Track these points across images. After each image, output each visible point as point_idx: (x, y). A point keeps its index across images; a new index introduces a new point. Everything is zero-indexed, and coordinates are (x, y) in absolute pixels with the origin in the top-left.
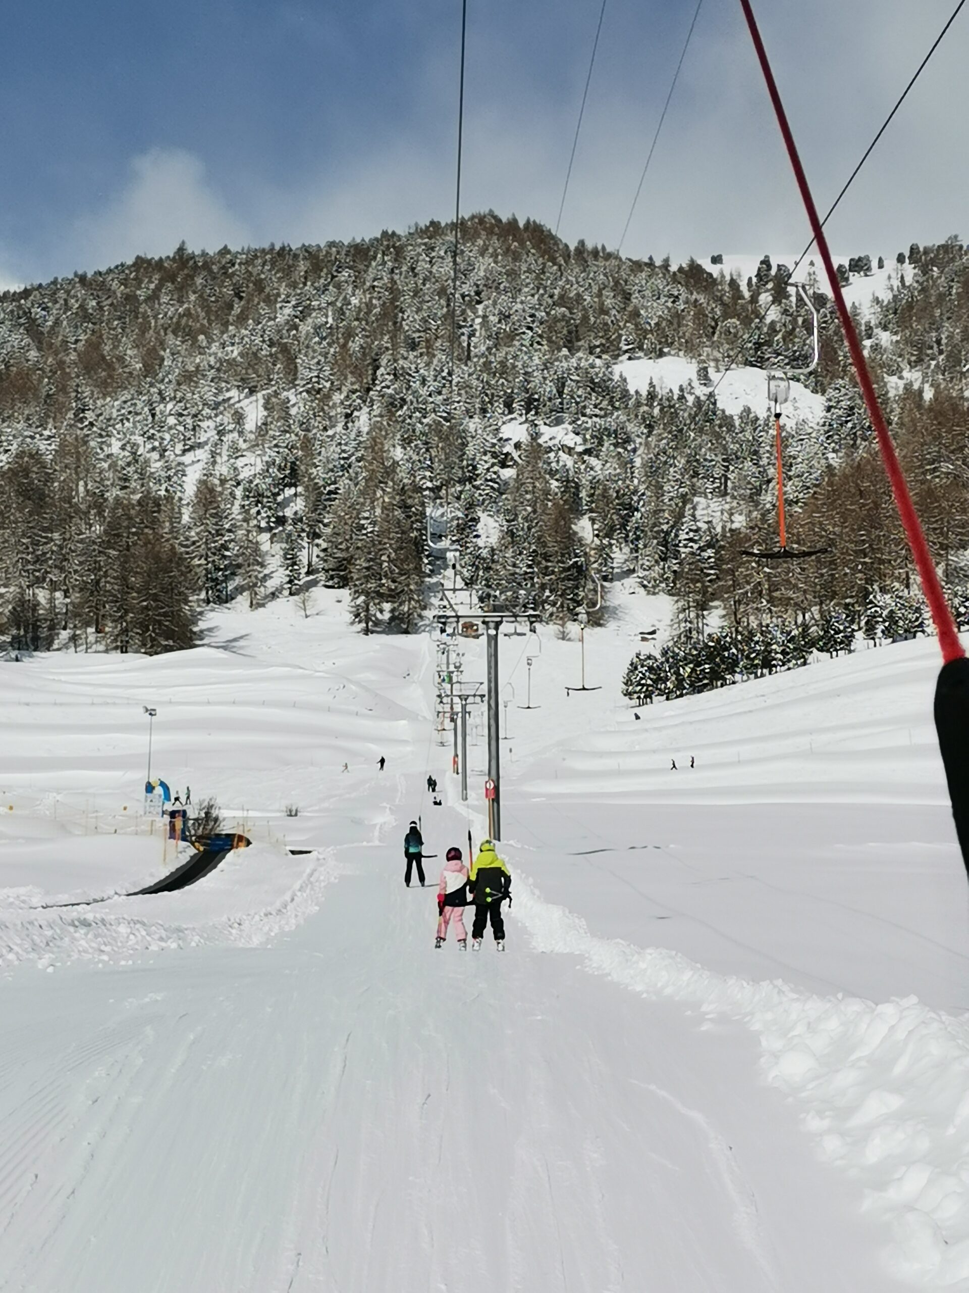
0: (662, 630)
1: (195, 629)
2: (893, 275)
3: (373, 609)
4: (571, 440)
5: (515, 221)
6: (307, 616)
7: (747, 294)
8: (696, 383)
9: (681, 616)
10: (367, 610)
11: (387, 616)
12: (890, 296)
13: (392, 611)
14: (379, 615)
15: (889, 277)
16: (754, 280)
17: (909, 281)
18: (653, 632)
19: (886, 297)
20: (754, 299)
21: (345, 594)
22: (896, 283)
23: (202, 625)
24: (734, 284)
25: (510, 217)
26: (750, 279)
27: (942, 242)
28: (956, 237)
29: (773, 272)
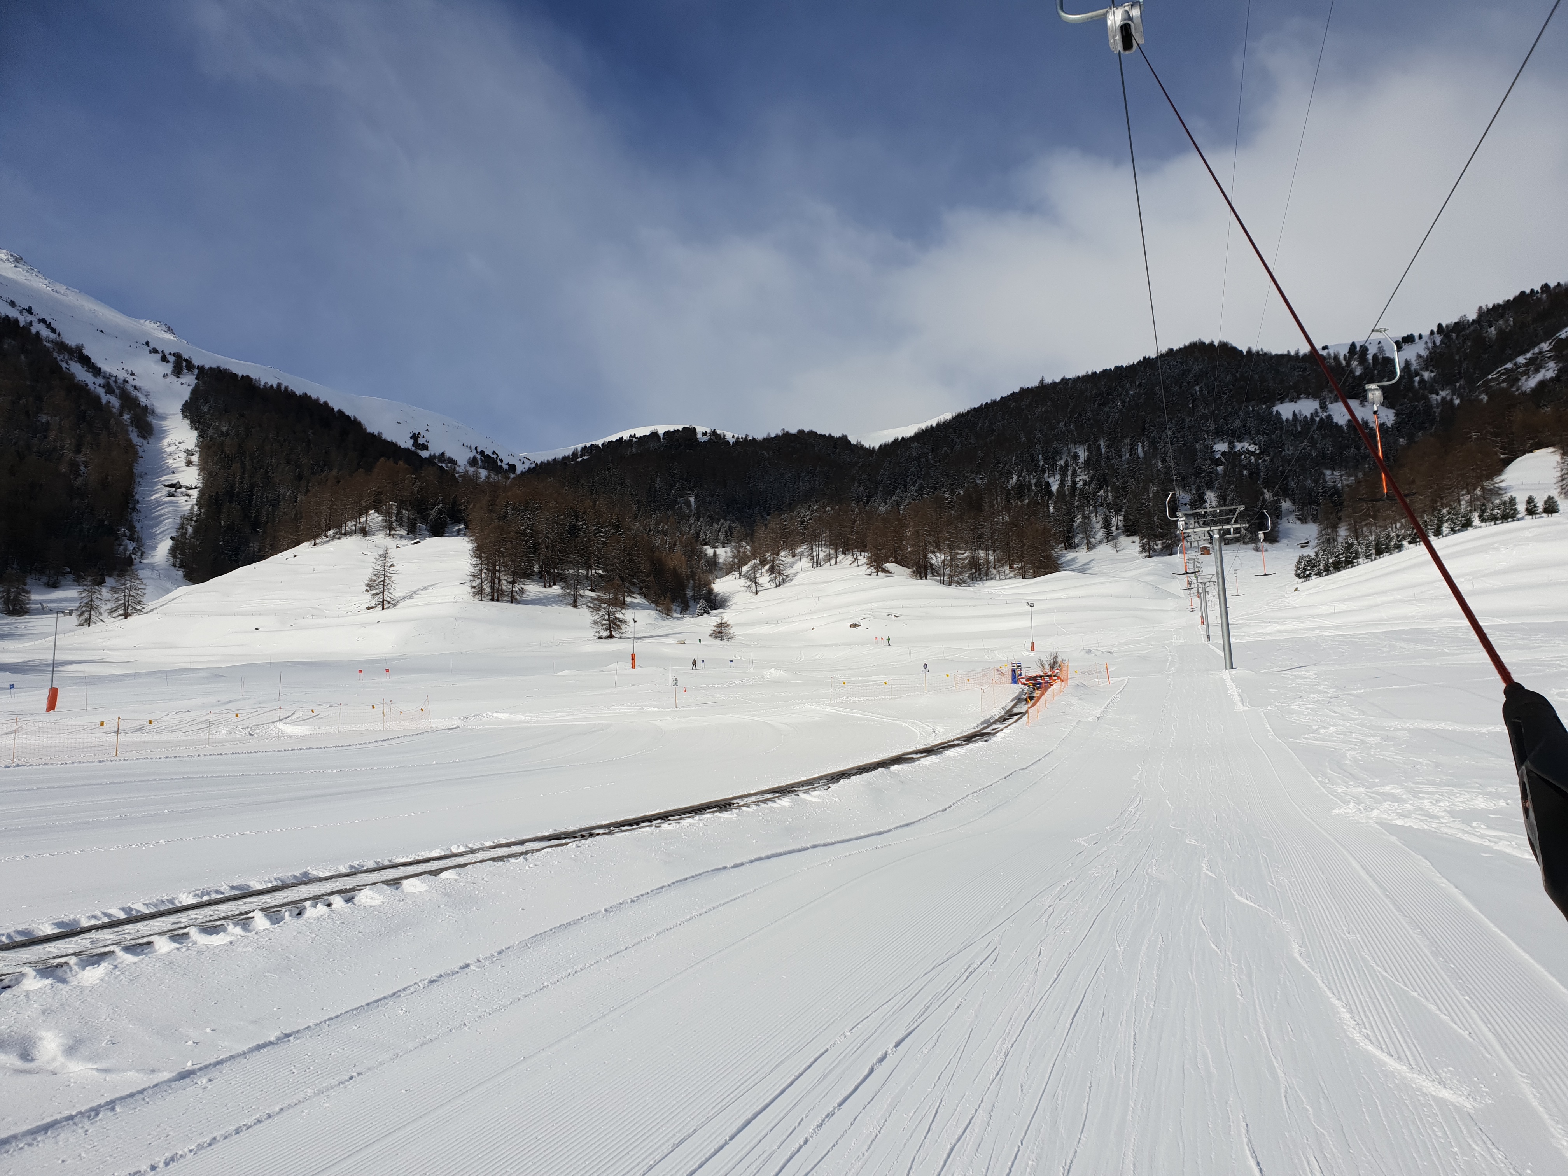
0: (1312, 541)
1: (1059, 562)
2: (1429, 341)
3: (1151, 544)
4: (1252, 448)
5: (1213, 342)
6: (1117, 551)
7: (1344, 363)
8: (1320, 410)
9: (1323, 532)
10: (1149, 545)
11: (1160, 547)
12: (1428, 352)
13: (1163, 544)
14: (1155, 547)
15: (1426, 343)
16: (1347, 355)
17: (1438, 342)
18: (1308, 543)
19: (1424, 353)
20: (1348, 364)
21: (1136, 539)
22: (1430, 345)
23: (1064, 559)
24: (1336, 358)
25: (1210, 341)
26: (1345, 355)
27: (1456, 320)
28: (1465, 316)
29: (1358, 349)
